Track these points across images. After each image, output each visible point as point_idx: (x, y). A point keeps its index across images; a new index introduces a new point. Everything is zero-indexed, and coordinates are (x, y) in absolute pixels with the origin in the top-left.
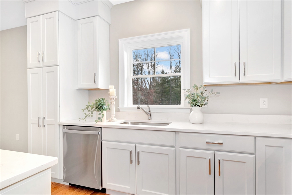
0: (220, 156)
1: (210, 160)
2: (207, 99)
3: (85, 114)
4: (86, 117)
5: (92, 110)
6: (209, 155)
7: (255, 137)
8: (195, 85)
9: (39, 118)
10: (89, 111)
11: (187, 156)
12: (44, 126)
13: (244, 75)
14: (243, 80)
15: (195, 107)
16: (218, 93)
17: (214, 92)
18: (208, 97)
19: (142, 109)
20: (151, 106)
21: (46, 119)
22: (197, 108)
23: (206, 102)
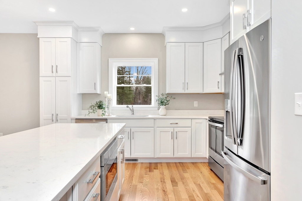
0: (176, 130)
1: (172, 132)
2: (169, 102)
3: (89, 111)
4: (89, 113)
5: (94, 109)
6: (171, 130)
7: (192, 119)
8: (163, 93)
9: (53, 115)
10: (92, 109)
11: (160, 132)
12: (57, 120)
13: (187, 89)
14: (187, 92)
15: (162, 106)
16: (175, 98)
17: (172, 97)
18: (169, 100)
19: (129, 107)
20: (134, 106)
21: (59, 115)
22: (164, 107)
23: (168, 103)
